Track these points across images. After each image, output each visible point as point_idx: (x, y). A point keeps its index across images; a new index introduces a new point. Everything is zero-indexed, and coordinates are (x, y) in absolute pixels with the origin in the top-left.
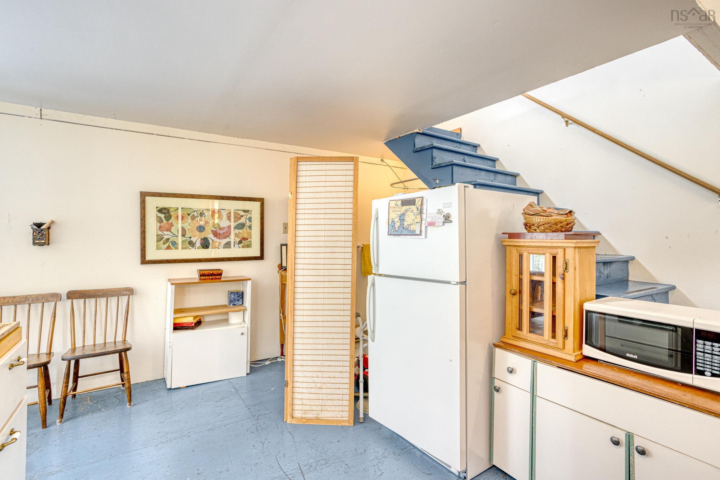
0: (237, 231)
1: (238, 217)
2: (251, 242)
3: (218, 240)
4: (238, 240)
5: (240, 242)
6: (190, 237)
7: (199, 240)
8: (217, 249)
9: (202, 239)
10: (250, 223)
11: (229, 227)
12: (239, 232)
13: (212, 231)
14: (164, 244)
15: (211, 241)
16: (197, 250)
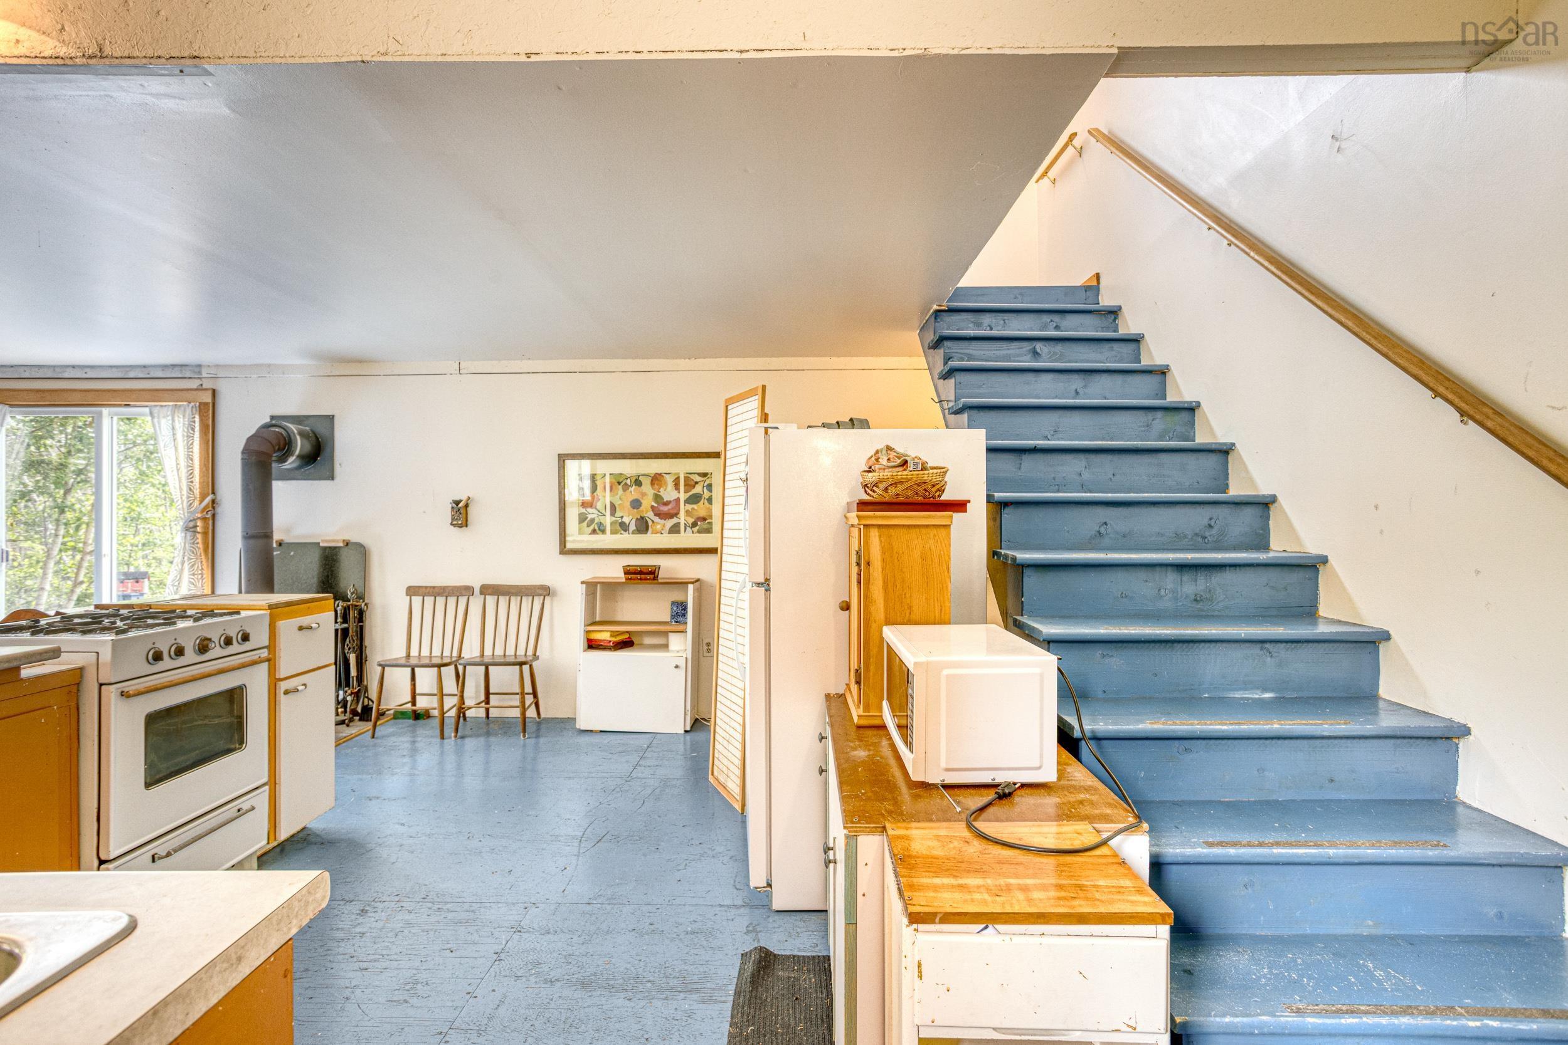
0: (689, 507)
1: (690, 484)
2: (711, 523)
3: (662, 521)
4: (691, 520)
5: (694, 525)
6: (622, 517)
7: (634, 521)
8: (659, 535)
9: (637, 519)
10: (709, 494)
11: (678, 500)
12: (693, 509)
13: (652, 507)
14: (588, 526)
15: (650, 523)
16: (630, 535)
